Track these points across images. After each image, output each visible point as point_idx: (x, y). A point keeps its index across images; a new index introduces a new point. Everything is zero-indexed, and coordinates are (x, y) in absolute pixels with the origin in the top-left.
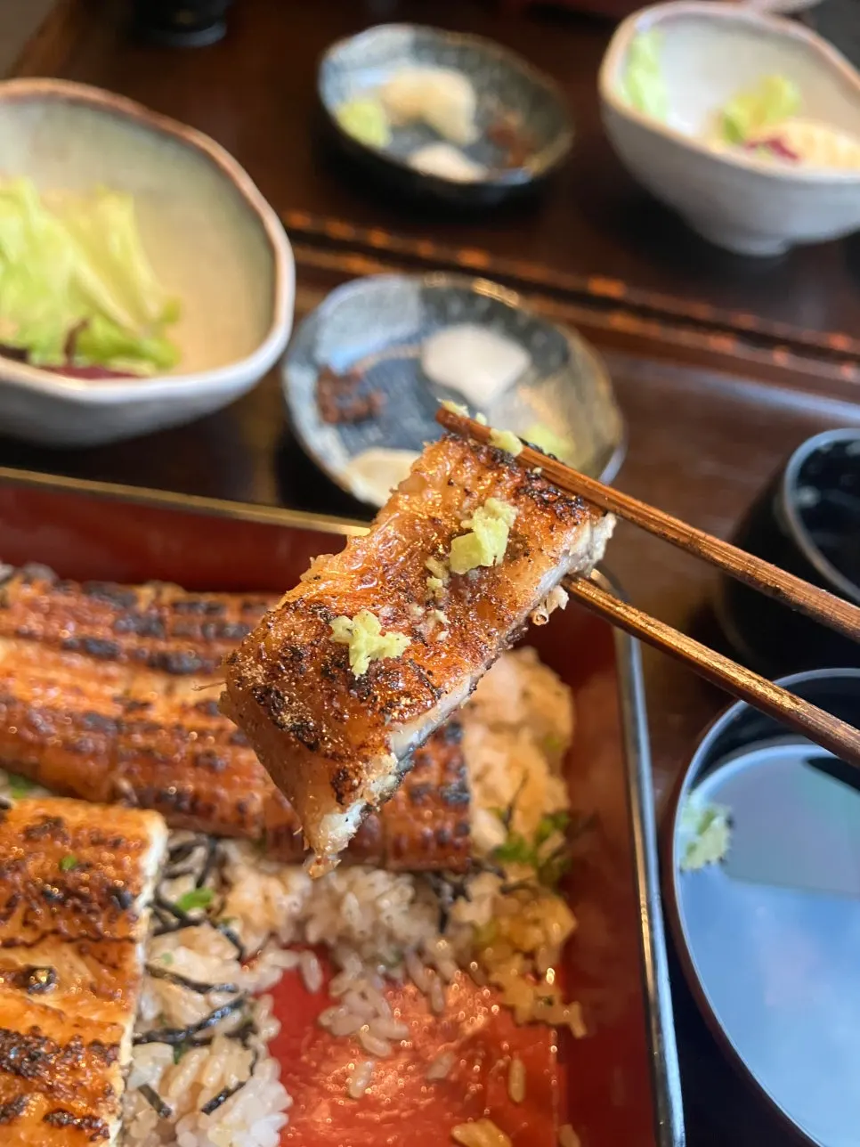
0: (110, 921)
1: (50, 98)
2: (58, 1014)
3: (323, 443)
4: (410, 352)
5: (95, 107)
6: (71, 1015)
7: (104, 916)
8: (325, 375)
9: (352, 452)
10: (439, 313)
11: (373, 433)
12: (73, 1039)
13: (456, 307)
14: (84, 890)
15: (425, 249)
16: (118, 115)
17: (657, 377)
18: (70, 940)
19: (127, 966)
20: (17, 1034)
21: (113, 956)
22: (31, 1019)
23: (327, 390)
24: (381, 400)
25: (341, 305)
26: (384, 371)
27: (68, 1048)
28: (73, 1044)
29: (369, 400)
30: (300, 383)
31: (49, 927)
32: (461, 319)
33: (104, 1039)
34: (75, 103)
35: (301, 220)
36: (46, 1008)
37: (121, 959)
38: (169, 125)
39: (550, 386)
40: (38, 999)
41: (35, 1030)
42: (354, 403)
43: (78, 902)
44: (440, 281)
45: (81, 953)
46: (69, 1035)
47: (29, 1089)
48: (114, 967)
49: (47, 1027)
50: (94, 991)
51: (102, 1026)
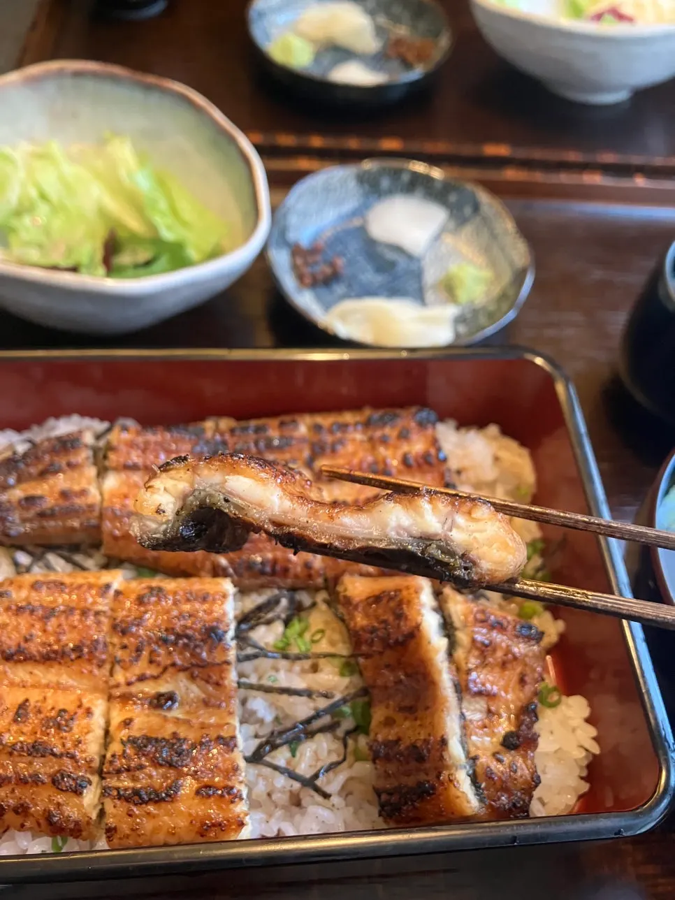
0: (210, 651)
1: (60, 74)
2: (187, 722)
3: (306, 301)
4: (357, 222)
5: (95, 75)
7: (205, 648)
8: (296, 251)
9: (327, 306)
10: (373, 189)
11: (339, 289)
12: (202, 737)
13: (385, 183)
14: (189, 632)
15: (353, 143)
16: (114, 79)
18: (184, 669)
19: (226, 682)
20: (164, 739)
21: (215, 677)
22: (170, 729)
23: (299, 261)
24: (341, 263)
25: (300, 194)
26: (339, 240)
27: (201, 744)
28: (203, 740)
29: (332, 265)
30: (281, 261)
31: (169, 662)
32: (390, 192)
34: (77, 74)
35: (259, 138)
36: (178, 719)
37: (222, 678)
38: (151, 79)
40: (170, 715)
41: (175, 735)
42: (323, 269)
43: (186, 641)
44: (368, 165)
45: (193, 678)
46: (198, 734)
47: (179, 776)
48: (218, 684)
50: (206, 703)
51: (220, 726)
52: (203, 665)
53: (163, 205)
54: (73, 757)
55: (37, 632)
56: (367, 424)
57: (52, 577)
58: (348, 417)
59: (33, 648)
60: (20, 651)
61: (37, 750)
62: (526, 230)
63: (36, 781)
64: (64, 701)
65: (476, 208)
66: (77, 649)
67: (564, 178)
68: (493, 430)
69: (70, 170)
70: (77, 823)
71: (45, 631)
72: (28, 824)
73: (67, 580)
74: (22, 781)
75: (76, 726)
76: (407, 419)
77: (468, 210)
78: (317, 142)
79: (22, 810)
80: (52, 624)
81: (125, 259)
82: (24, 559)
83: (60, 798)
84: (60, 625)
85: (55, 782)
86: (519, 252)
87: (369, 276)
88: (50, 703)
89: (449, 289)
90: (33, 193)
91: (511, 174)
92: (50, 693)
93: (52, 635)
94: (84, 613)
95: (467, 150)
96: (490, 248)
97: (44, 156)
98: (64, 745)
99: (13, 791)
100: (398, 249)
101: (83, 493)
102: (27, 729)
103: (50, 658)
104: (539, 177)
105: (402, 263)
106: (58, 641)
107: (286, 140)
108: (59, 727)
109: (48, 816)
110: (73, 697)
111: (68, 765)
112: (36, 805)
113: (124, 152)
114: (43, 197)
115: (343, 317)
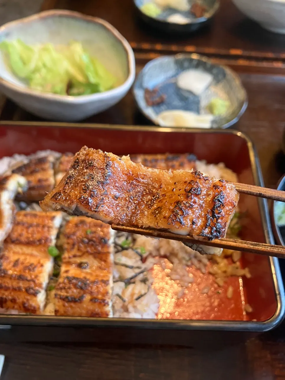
0: (102, 247)
1: (53, 16)
3: (149, 112)
4: (173, 81)
5: (67, 16)
6: (94, 274)
7: (100, 246)
8: (147, 91)
9: (157, 113)
10: (181, 67)
11: (163, 107)
13: (186, 64)
14: (94, 239)
15: (174, 48)
17: (256, 79)
18: (91, 254)
19: (108, 260)
21: (104, 258)
23: (148, 96)
24: (165, 97)
25: (149, 68)
26: (165, 88)
29: (161, 97)
30: (139, 95)
31: (85, 250)
32: (188, 68)
33: (105, 279)
34: (61, 16)
35: (135, 45)
37: (107, 258)
38: (90, 18)
39: (220, 86)
42: (157, 99)
43: (92, 242)
44: (180, 57)
45: (95, 257)
47: (85, 293)
48: (105, 261)
49: (88, 277)
50: (100, 268)
51: (104, 276)
52: (99, 253)
53: (92, 68)
54: (34, 282)
55: (24, 233)
56: (167, 160)
57: (34, 212)
58: (159, 157)
59: (23, 239)
60: (17, 240)
61: (20, 278)
62: (246, 85)
63: (19, 289)
64: (33, 261)
65: (224, 75)
66: (40, 240)
67: (265, 64)
68: (222, 165)
69: (55, 55)
70: (34, 308)
71: (27, 232)
72: (16, 307)
73: (38, 214)
74: (14, 290)
75: (37, 270)
76: (184, 158)
77: (220, 77)
78: (159, 47)
79: (14, 301)
80: (30, 230)
81: (75, 91)
82: (23, 205)
83: (29, 297)
84: (33, 231)
85: (27, 291)
86: (241, 94)
87: (176, 102)
88: (28, 261)
89: (210, 109)
90: (40, 64)
91: (242, 62)
92: (28, 257)
93: (30, 234)
94: (44, 227)
95: (223, 52)
96: (229, 92)
97: (45, 50)
98: (31, 277)
99: (10, 293)
100: (190, 92)
101: (47, 180)
102: (18, 269)
103: (29, 243)
104: (254, 64)
105: (191, 97)
106: (32, 237)
107: (146, 46)
108: (30, 270)
109: (23, 304)
110: (37, 259)
111: (32, 285)
112: (19, 299)
113: (78, 49)
114: (45, 66)
115: (164, 119)
